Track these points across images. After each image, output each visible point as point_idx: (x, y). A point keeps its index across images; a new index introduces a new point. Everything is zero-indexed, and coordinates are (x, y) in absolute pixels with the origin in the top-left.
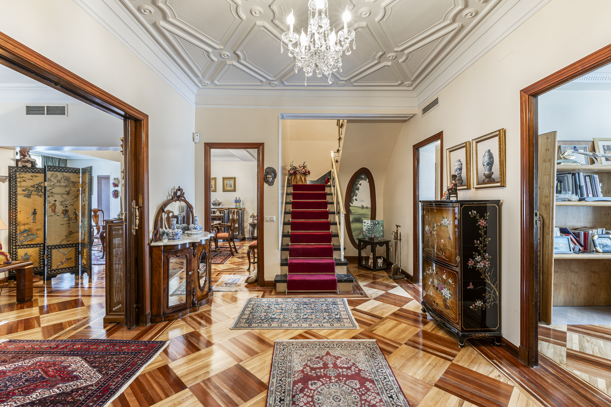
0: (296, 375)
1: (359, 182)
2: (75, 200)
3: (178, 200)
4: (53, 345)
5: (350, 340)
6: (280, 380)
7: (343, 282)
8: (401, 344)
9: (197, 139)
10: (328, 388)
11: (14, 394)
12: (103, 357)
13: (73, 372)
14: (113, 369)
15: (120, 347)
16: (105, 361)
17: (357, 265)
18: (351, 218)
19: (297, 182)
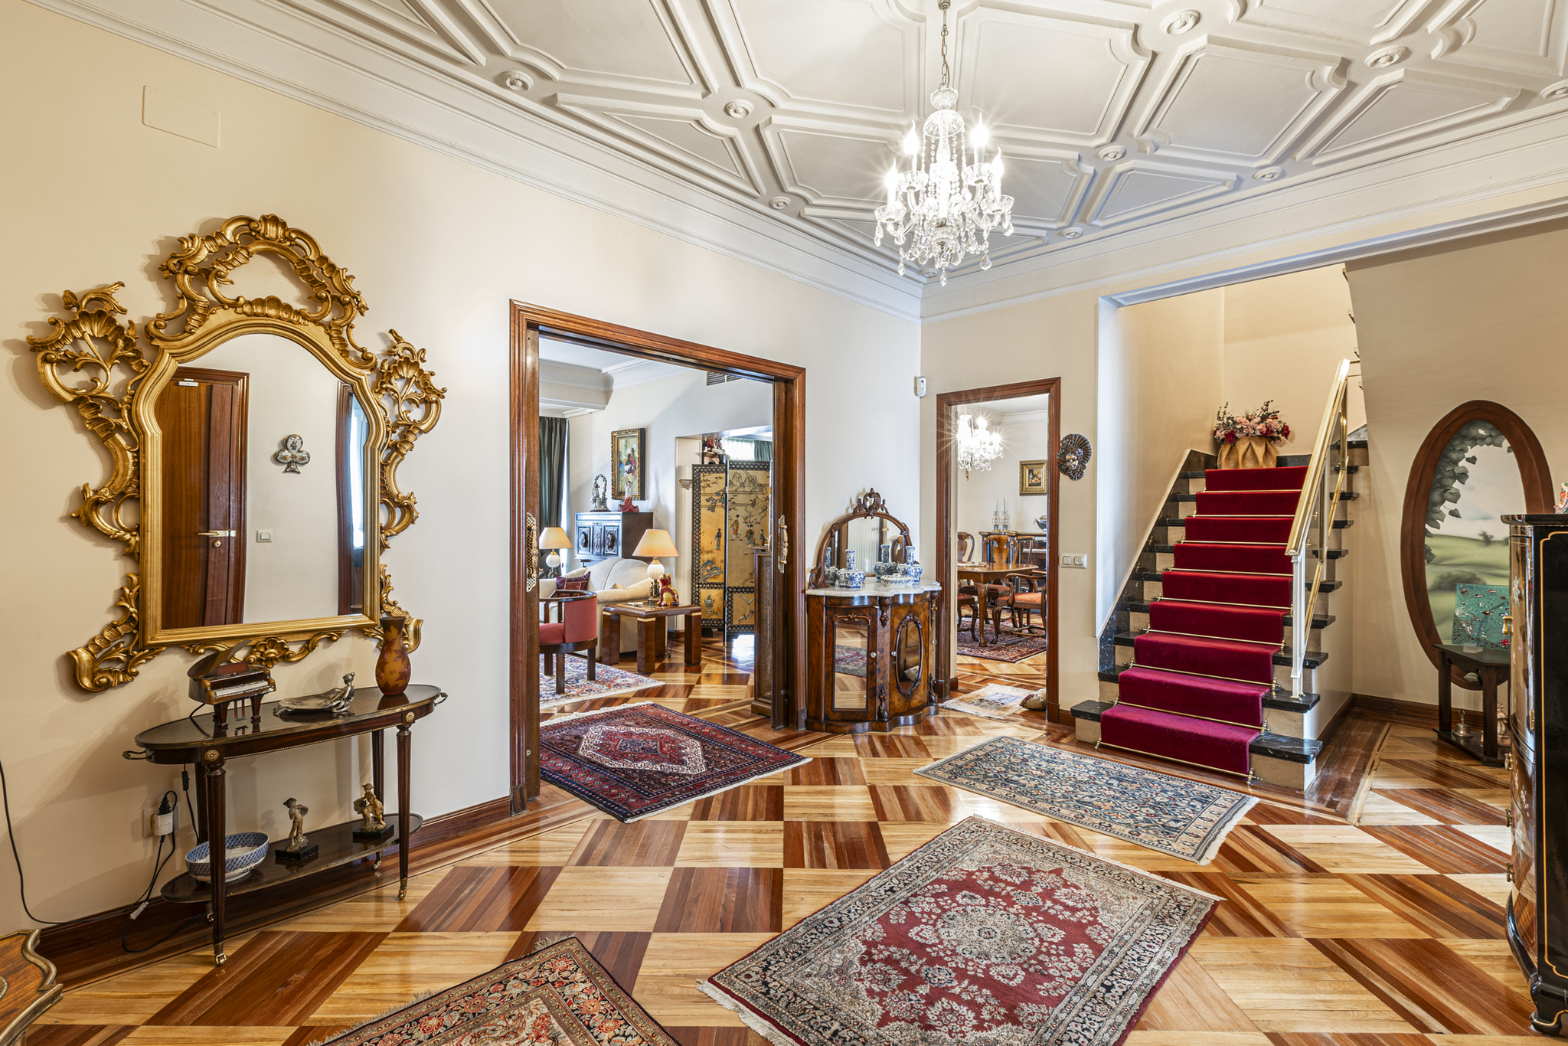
0: (954, 873)
1: (1464, 451)
2: (763, 514)
3: (869, 515)
4: (685, 721)
5: (1147, 874)
6: (918, 868)
7: (1269, 755)
8: (1288, 932)
9: (923, 388)
10: (990, 914)
11: (627, 757)
12: (721, 750)
13: (684, 755)
14: (721, 767)
15: (747, 746)
16: (720, 756)
17: (1434, 736)
18: (1431, 575)
19: (1237, 464)
